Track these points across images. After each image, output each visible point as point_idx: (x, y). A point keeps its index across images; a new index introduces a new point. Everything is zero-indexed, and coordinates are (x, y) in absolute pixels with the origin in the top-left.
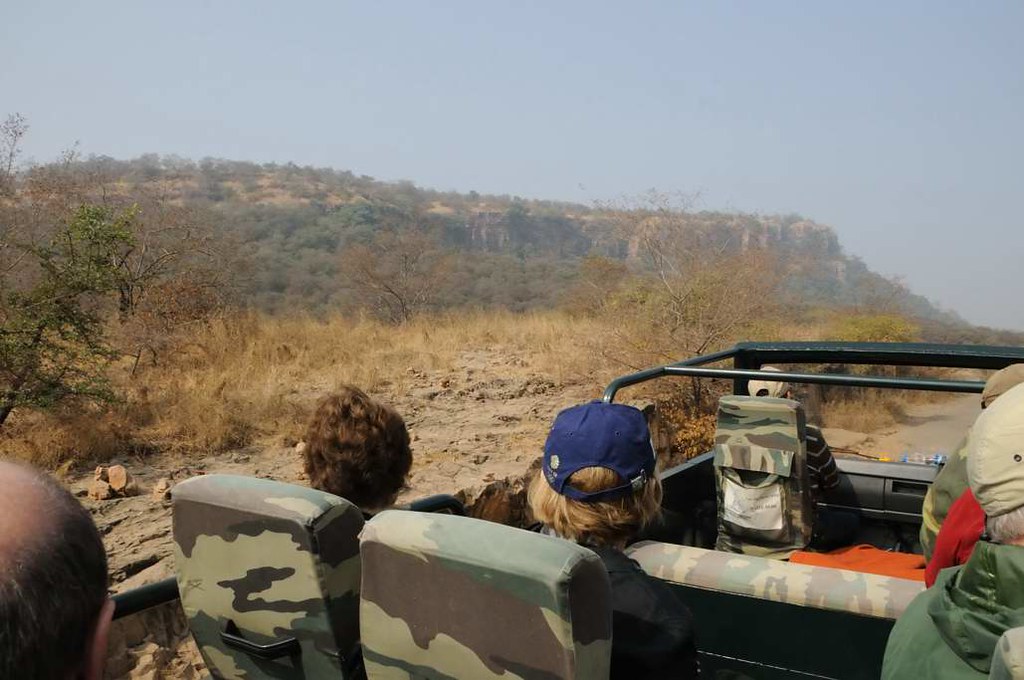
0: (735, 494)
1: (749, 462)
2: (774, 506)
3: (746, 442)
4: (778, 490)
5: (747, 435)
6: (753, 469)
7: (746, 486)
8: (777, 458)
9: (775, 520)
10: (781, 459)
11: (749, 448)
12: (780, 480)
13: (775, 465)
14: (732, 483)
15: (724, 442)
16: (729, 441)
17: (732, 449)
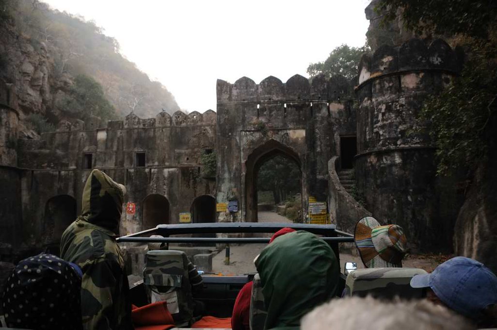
0: (156, 298)
1: (162, 282)
2: (175, 302)
3: (160, 272)
4: (175, 294)
5: (160, 269)
6: (164, 285)
7: (161, 293)
8: (175, 279)
9: (175, 309)
10: (177, 279)
11: (162, 275)
12: (176, 289)
13: (174, 282)
14: (155, 293)
15: (150, 273)
16: (153, 272)
17: (154, 277)
